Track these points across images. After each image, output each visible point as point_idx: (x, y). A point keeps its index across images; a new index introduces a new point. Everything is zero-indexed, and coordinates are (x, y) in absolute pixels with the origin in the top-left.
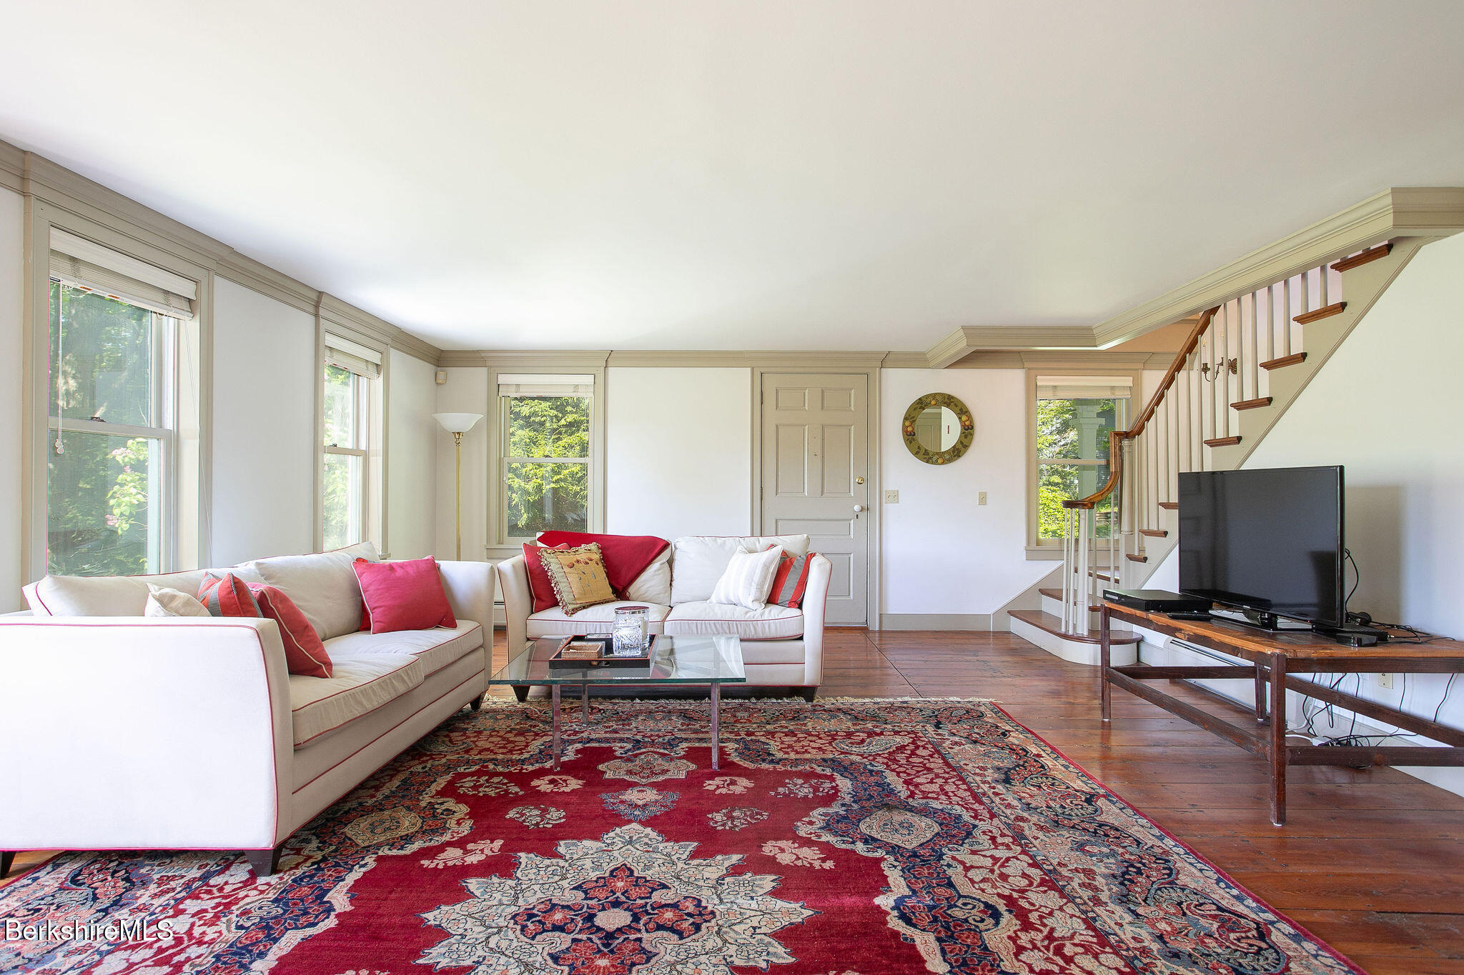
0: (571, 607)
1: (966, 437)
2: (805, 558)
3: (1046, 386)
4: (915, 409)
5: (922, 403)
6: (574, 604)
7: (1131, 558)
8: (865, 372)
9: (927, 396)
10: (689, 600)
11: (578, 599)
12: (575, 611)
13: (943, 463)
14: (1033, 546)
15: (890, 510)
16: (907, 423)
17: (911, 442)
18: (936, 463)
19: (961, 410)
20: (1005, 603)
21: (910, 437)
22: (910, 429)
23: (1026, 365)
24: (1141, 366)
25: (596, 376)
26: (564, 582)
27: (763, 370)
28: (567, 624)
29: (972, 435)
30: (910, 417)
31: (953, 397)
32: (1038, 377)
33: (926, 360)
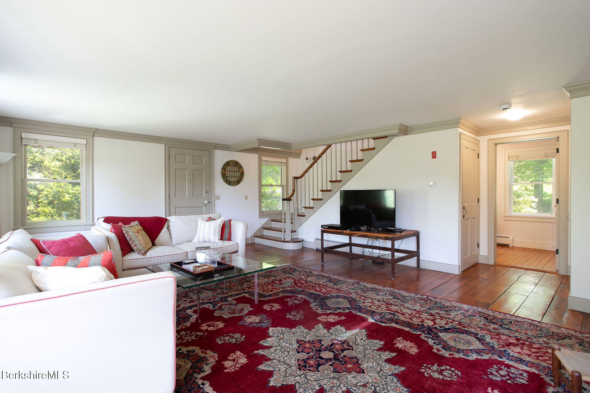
0: (143, 251)
1: (241, 176)
2: (229, 222)
3: (264, 160)
4: (226, 165)
5: (228, 164)
6: (144, 250)
7: (299, 215)
8: (209, 150)
9: (229, 161)
10: (181, 242)
11: (145, 247)
12: (146, 253)
13: (234, 185)
14: (261, 214)
15: (217, 202)
16: (223, 171)
17: (224, 178)
18: (232, 185)
19: (240, 167)
20: (253, 233)
21: (224, 176)
22: (224, 173)
23: (259, 153)
24: (288, 156)
25: (88, 139)
26: (137, 240)
27: (170, 146)
28: (144, 259)
29: (243, 176)
30: (224, 168)
31: (238, 162)
32: (262, 157)
33: (229, 148)
